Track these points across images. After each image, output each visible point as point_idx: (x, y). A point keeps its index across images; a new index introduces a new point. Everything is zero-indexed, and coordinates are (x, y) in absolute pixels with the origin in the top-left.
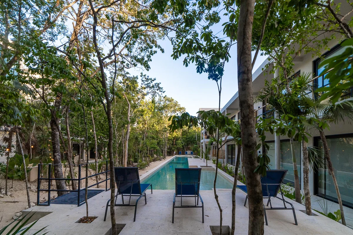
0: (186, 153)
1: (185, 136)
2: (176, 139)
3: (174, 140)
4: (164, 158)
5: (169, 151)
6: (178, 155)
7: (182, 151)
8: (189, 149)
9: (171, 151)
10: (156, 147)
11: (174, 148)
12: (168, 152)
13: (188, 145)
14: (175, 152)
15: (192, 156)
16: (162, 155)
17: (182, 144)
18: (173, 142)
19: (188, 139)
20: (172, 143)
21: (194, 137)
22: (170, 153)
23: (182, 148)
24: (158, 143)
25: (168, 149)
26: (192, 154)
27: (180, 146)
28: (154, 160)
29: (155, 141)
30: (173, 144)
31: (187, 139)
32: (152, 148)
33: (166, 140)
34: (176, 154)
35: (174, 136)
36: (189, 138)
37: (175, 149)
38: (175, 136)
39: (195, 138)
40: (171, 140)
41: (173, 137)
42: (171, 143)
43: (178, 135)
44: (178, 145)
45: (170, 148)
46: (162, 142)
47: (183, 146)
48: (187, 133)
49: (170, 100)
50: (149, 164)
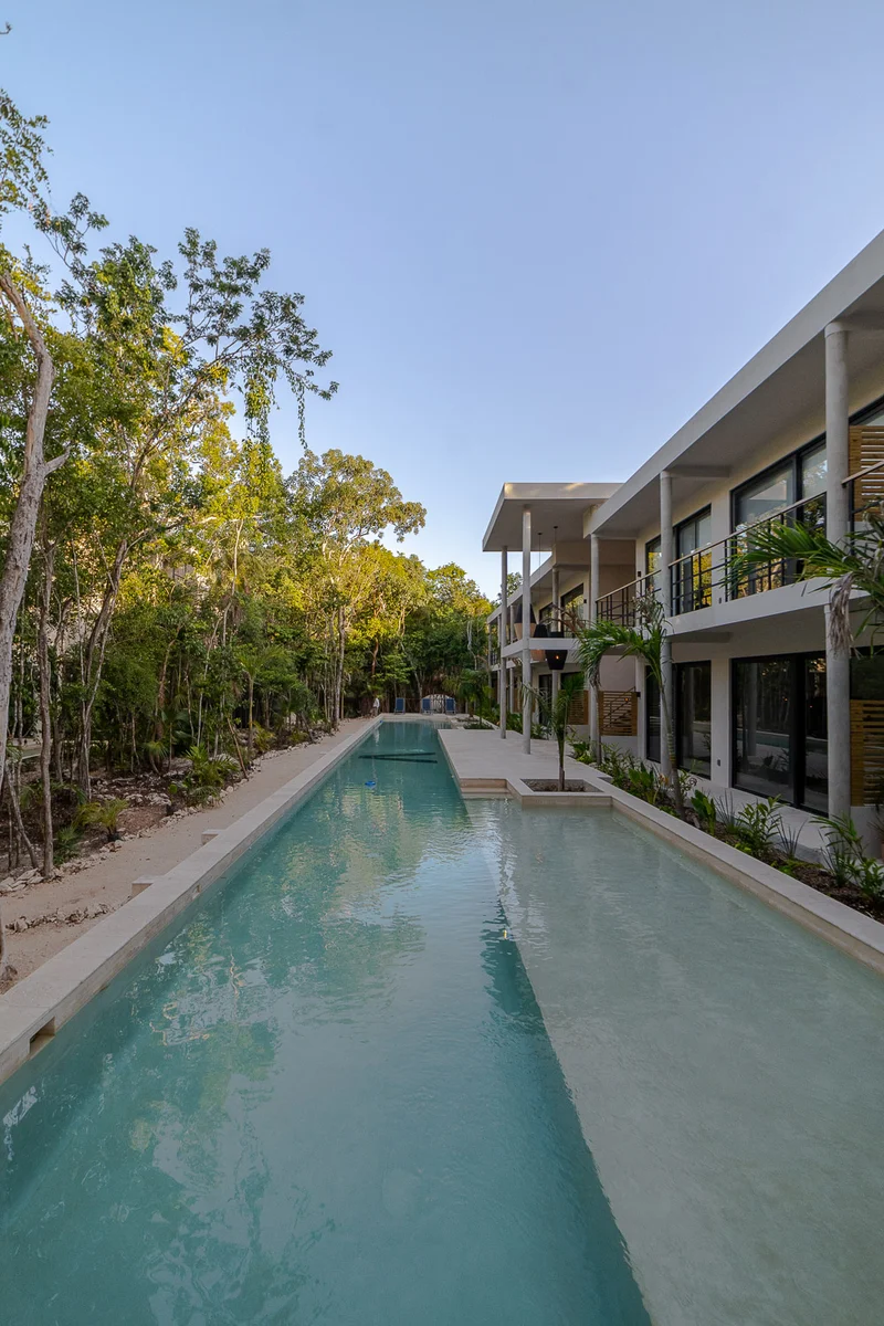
0: (427, 706)
1: (420, 635)
2: (384, 646)
3: (373, 648)
4: (327, 731)
5: (351, 695)
6: (391, 711)
7: (408, 695)
8: (438, 688)
9: (361, 699)
10: (291, 682)
11: (375, 682)
12: (347, 701)
13: (429, 671)
14: (377, 704)
15: (452, 719)
16: (321, 715)
17: (409, 665)
18: (368, 657)
19: (432, 644)
20: (363, 662)
21: (459, 636)
22: (356, 706)
23: (408, 682)
24: (302, 664)
25: (348, 688)
26: (448, 708)
27: (400, 675)
28: (283, 741)
29: (287, 655)
30: (367, 668)
31: (425, 644)
32: (272, 683)
33: (340, 650)
34: (381, 710)
35: (374, 632)
36: (436, 643)
37: (376, 687)
38: (378, 635)
39: (465, 641)
40: (360, 648)
41: (368, 638)
42: (362, 665)
43: (388, 628)
44: (389, 671)
45: (355, 686)
46: (321, 658)
47: (411, 677)
48: (426, 619)
49: (357, 468)
50: (248, 766)
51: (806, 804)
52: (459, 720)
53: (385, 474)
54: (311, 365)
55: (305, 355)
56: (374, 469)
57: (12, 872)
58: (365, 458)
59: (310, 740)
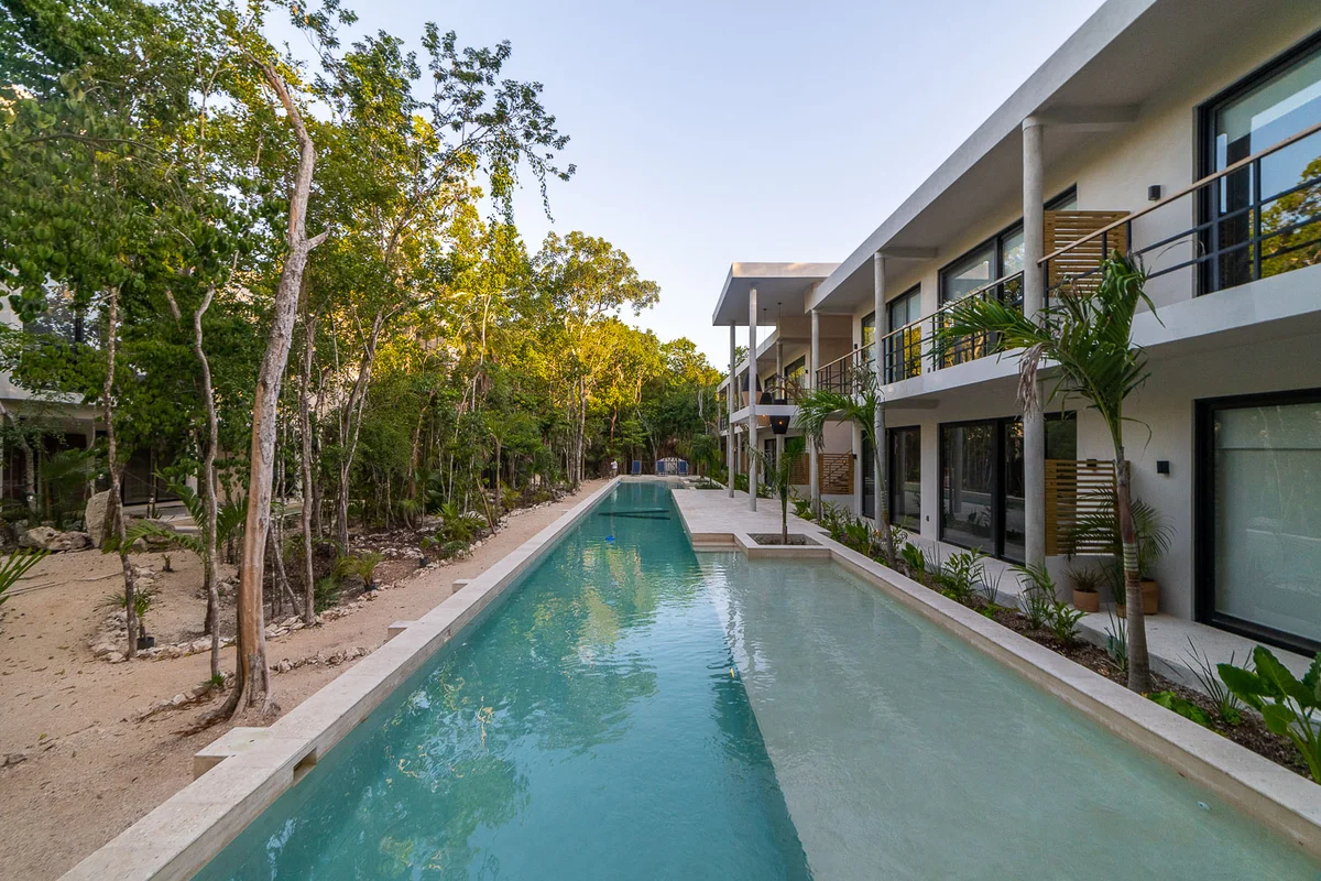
0: (662, 468)
1: (655, 402)
2: (623, 413)
3: (611, 415)
4: (569, 491)
5: (591, 458)
6: (628, 473)
7: (644, 459)
8: (672, 451)
9: (600, 461)
10: (535, 445)
11: (613, 446)
12: (588, 464)
13: (663, 436)
14: (615, 465)
15: (685, 480)
16: (564, 477)
17: (645, 431)
18: (608, 423)
19: (667, 411)
20: (603, 427)
21: (691, 404)
22: (596, 468)
23: (644, 446)
24: (545, 429)
25: (588, 451)
26: (681, 470)
27: (636, 439)
28: (528, 500)
29: (532, 421)
30: (606, 433)
31: (660, 411)
32: (517, 446)
33: (581, 416)
34: (619, 473)
35: (612, 400)
36: (671, 410)
37: (615, 450)
38: (616, 403)
39: (697, 408)
40: (600, 415)
41: (607, 405)
42: (601, 430)
43: (626, 396)
44: (627, 437)
45: (594, 450)
46: (563, 423)
47: (647, 442)
48: (661, 388)
49: (598, 248)
50: (495, 523)
51: (1006, 556)
52: (691, 481)
53: (623, 255)
54: (551, 149)
55: (544, 140)
56: (612, 249)
57: (275, 620)
58: (605, 241)
59: (553, 499)
